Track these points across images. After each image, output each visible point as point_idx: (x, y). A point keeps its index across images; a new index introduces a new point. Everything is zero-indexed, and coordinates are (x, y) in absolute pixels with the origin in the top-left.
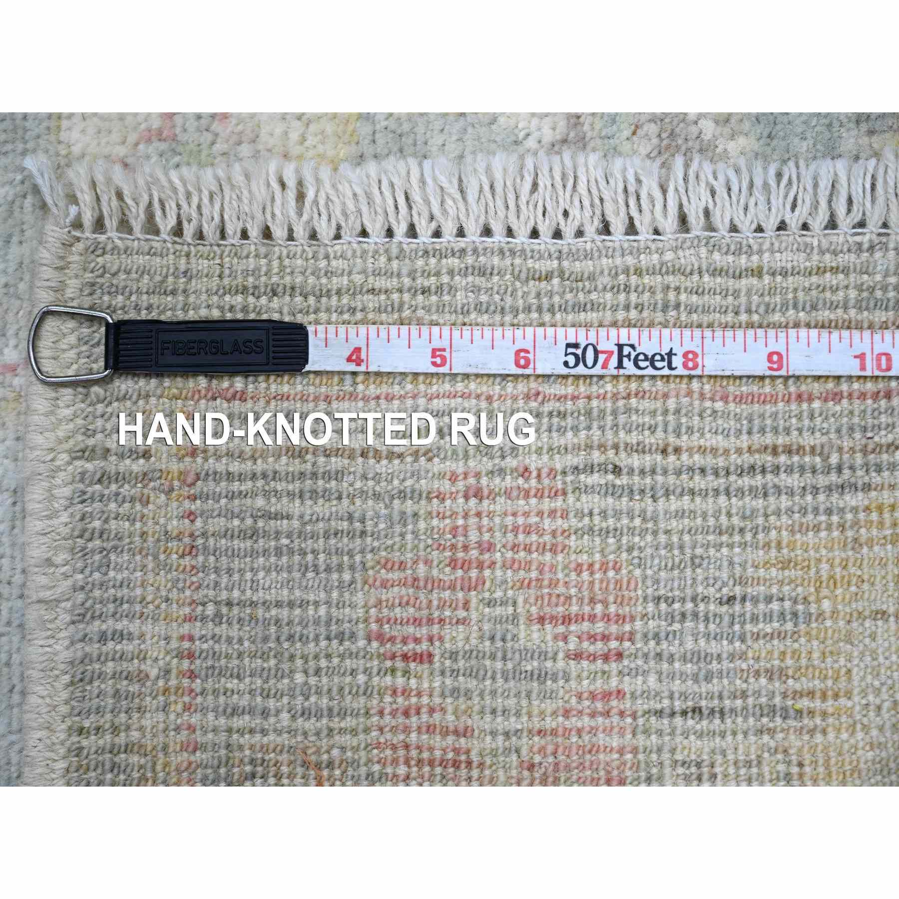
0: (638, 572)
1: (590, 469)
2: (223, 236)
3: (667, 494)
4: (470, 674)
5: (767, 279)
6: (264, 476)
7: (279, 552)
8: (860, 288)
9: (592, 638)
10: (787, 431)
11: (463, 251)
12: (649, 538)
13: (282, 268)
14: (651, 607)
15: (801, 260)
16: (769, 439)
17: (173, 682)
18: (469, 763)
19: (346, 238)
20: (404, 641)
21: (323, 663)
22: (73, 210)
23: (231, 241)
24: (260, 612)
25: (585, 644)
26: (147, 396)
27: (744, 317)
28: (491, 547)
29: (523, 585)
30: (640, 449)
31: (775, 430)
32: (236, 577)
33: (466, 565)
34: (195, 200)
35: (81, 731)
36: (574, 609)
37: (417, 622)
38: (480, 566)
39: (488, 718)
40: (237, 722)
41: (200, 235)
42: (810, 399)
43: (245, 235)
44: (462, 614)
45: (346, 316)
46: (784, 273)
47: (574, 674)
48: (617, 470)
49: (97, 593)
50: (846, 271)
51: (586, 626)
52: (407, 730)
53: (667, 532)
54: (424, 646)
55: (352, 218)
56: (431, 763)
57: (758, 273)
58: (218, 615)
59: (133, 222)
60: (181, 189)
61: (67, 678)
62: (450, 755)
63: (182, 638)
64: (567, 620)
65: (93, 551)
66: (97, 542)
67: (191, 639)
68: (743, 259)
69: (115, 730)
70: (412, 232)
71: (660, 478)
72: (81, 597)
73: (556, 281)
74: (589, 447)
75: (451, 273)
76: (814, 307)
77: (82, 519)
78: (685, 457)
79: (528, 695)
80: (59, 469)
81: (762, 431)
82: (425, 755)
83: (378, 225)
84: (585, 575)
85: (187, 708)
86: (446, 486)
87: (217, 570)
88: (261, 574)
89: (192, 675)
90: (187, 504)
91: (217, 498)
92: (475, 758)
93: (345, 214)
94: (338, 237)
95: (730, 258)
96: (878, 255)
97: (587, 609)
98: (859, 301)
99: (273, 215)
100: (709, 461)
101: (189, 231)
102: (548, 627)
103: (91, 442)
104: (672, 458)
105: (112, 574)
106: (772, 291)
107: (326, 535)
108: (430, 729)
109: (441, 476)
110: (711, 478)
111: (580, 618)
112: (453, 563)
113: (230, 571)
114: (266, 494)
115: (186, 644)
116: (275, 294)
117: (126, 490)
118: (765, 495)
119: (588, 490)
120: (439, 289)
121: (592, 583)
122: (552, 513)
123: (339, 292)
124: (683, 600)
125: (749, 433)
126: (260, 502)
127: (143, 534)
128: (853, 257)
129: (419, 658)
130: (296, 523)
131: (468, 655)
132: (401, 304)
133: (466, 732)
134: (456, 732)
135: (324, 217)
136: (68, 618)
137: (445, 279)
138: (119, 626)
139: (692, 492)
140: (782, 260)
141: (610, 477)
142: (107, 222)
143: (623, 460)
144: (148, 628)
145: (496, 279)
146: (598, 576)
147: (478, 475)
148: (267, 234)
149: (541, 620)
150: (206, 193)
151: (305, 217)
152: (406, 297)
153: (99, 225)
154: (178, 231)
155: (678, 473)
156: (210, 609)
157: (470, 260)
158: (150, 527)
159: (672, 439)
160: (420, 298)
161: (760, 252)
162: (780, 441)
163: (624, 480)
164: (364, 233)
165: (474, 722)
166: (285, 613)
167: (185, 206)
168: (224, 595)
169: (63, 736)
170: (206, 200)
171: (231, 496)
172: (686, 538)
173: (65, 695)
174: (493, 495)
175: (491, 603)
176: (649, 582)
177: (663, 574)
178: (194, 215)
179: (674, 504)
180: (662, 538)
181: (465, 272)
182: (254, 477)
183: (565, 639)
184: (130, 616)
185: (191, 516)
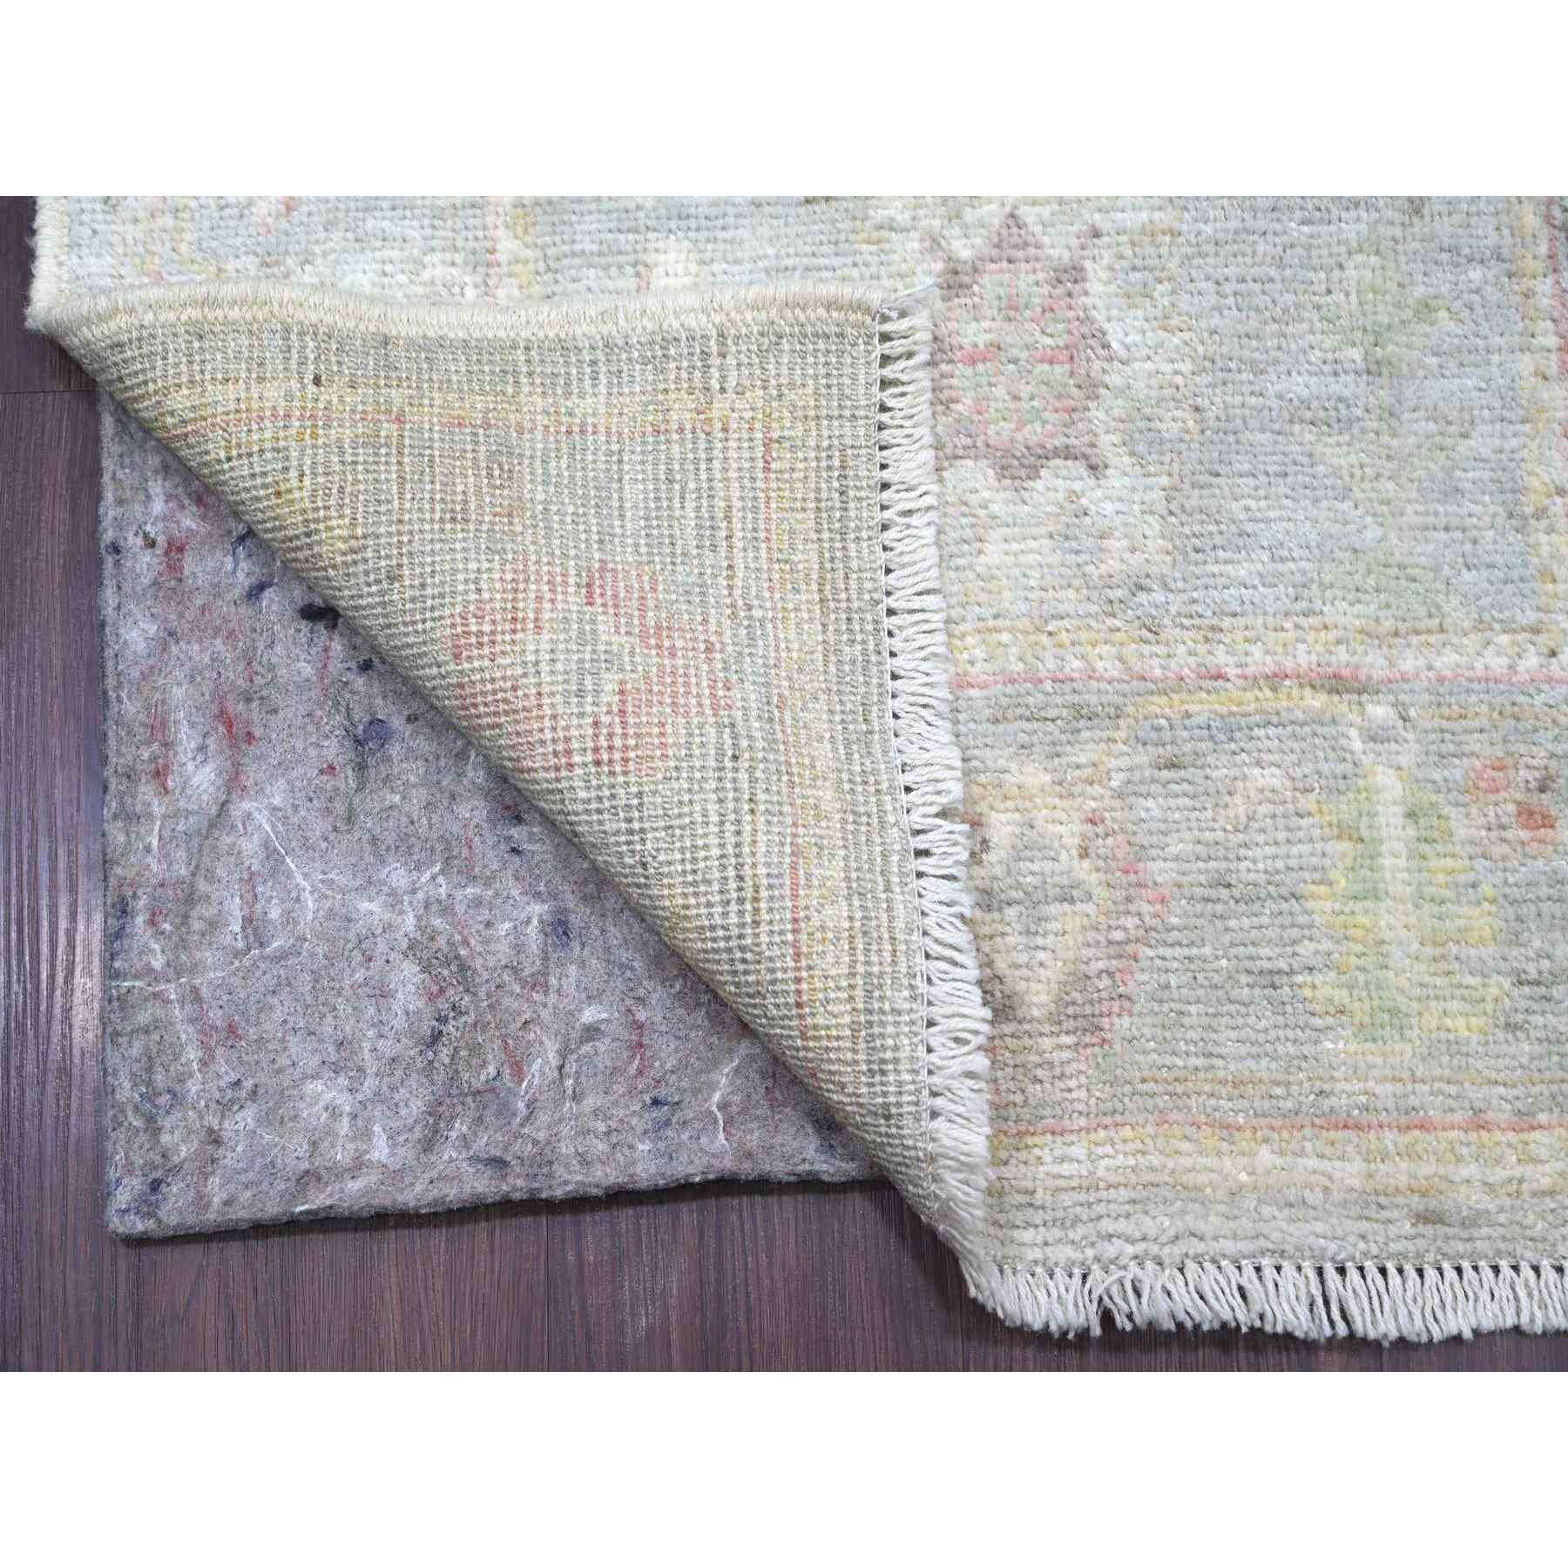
0: (660, 776)
1: (735, 736)
2: (882, 448)
3: (721, 801)
4: (581, 632)
5: (883, 896)
6: (711, 488)
7: (657, 499)
8: (881, 974)
9: (610, 736)
10: (771, 910)
11: (879, 653)
12: (686, 786)
13: (859, 499)
14: (634, 790)
15: (900, 924)
16: (764, 894)
17: (564, 419)
18: (514, 631)
19: (884, 556)
20: (601, 586)
21: (582, 528)
22: (894, 315)
23: (878, 454)
24: (615, 486)
25: (604, 731)
26: (765, 388)
27: (854, 875)
28: (673, 655)
29: (647, 678)
30: (753, 781)
31: (771, 898)
32: (639, 468)
33: (658, 636)
34: (907, 423)
35: (527, 348)
36: (631, 720)
37: (615, 596)
38: (659, 647)
39: (548, 647)
40: (538, 463)
41: (881, 427)
42: (794, 931)
43: (883, 467)
44: (623, 631)
45: (827, 555)
46: (889, 909)
47: (582, 722)
48: (735, 758)
49: (624, 356)
50: (894, 963)
51: (619, 730)
52: (537, 582)
53: (691, 802)
54: (599, 601)
55: (898, 560)
56: (514, 600)
57: (887, 890)
58: (610, 453)
59: (889, 368)
60: (914, 411)
61: (563, 335)
62: (520, 615)
63: (595, 426)
64: (622, 712)
65: (653, 350)
66: (659, 353)
67: (594, 433)
68: (896, 880)
69: (530, 374)
70: (891, 612)
71: (731, 795)
72: (621, 343)
73: (864, 727)
74: (750, 737)
75: (864, 642)
76: (865, 933)
77: (675, 339)
78: (748, 818)
79: (566, 681)
80: (709, 316)
81: (770, 887)
82: (520, 596)
83: (893, 582)
84: (656, 730)
85: (546, 427)
86: (712, 627)
87: (643, 452)
88: (641, 487)
89: (569, 432)
90: (688, 427)
91: (694, 450)
92: (519, 636)
93: (902, 553)
94: (885, 549)
95: (896, 870)
96: (906, 993)
97: (631, 731)
98: (870, 974)
99: (898, 491)
100: (746, 837)
101: (885, 417)
102: (616, 698)
103: (730, 342)
104: (746, 807)
105: (638, 367)
106: (876, 899)
107: (671, 536)
108: (539, 599)
109: (719, 624)
110: (733, 840)
111: (624, 724)
112: (659, 628)
113: (643, 462)
114: (698, 490)
115: (590, 429)
116: (842, 494)
117: (698, 374)
118: (721, 892)
119: (720, 733)
120: (850, 631)
121: (650, 735)
122: (700, 705)
123: (844, 548)
124: (641, 819)
125: (769, 875)
126: (692, 485)
127: (666, 391)
128: (904, 970)
129: (590, 594)
130: (677, 513)
131: (594, 632)
132: (839, 601)
133: (538, 629)
134: (536, 620)
135: (899, 536)
136: (605, 333)
137: (859, 637)
138: (601, 376)
139: (722, 823)
140: (900, 911)
141: (730, 753)
142: (888, 344)
143: (744, 764)
144: (602, 399)
145: (862, 679)
146: (656, 741)
147: (722, 651)
148: (885, 486)
149: (622, 692)
150: (911, 431)
151: (898, 519)
152: (844, 605)
153: (885, 337)
154: (884, 408)
155: (736, 811)
156: (615, 447)
157: (873, 658)
158: (673, 396)
159: (762, 807)
160: (844, 616)
161: (903, 893)
162: (763, 905)
163: (729, 764)
164: (888, 571)
165: (546, 636)
166: (616, 504)
167: (902, 414)
168: (626, 459)
169: (523, 334)
170: (906, 431)
171: (696, 461)
172: (687, 820)
173: (551, 335)
174: (709, 660)
175: (632, 653)
176: (653, 787)
177: (659, 800)
178: (896, 422)
179: (713, 807)
180: (686, 798)
181: (864, 652)
182: (710, 480)
183: (609, 713)
184: (610, 384)
185: (681, 430)
